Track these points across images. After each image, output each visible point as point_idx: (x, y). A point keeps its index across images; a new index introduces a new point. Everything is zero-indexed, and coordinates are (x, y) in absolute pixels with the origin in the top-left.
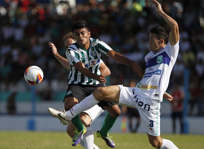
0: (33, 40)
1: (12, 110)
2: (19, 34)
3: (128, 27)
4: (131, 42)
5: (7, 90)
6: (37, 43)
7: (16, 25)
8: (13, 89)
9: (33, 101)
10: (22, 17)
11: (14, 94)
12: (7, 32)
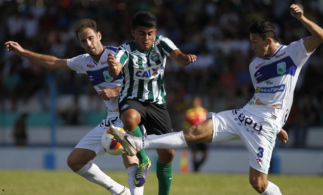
0: (52, 37)
1: (21, 139)
2: (31, 28)
3: (191, 18)
4: (196, 39)
5: (14, 109)
6: (58, 41)
7: (28, 15)
8: (22, 108)
9: (52, 126)
10: (37, 3)
11: (25, 116)
12: (14, 25)
